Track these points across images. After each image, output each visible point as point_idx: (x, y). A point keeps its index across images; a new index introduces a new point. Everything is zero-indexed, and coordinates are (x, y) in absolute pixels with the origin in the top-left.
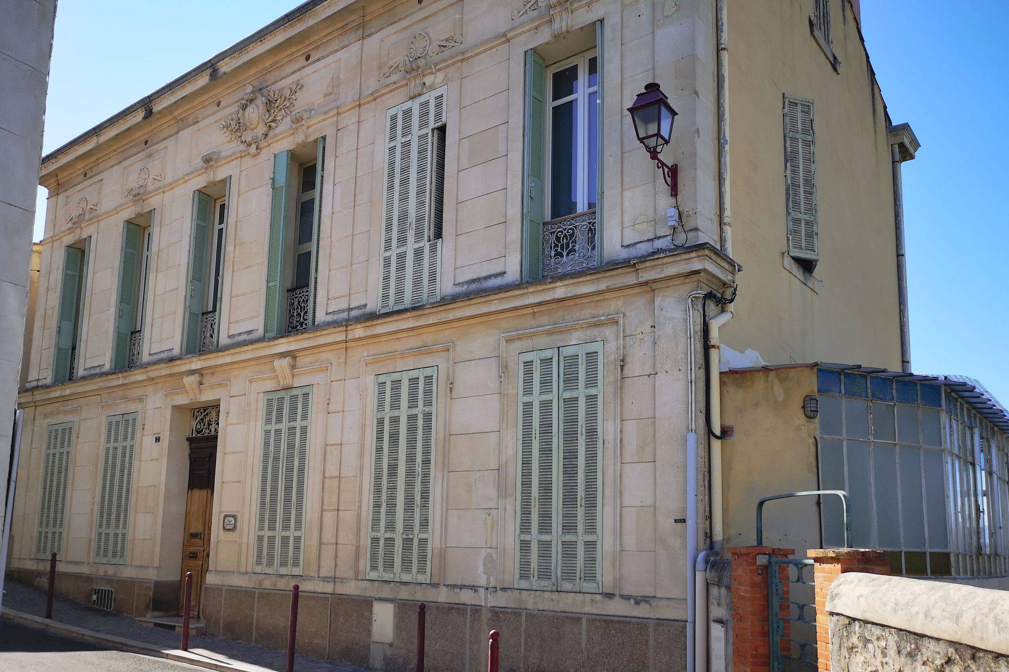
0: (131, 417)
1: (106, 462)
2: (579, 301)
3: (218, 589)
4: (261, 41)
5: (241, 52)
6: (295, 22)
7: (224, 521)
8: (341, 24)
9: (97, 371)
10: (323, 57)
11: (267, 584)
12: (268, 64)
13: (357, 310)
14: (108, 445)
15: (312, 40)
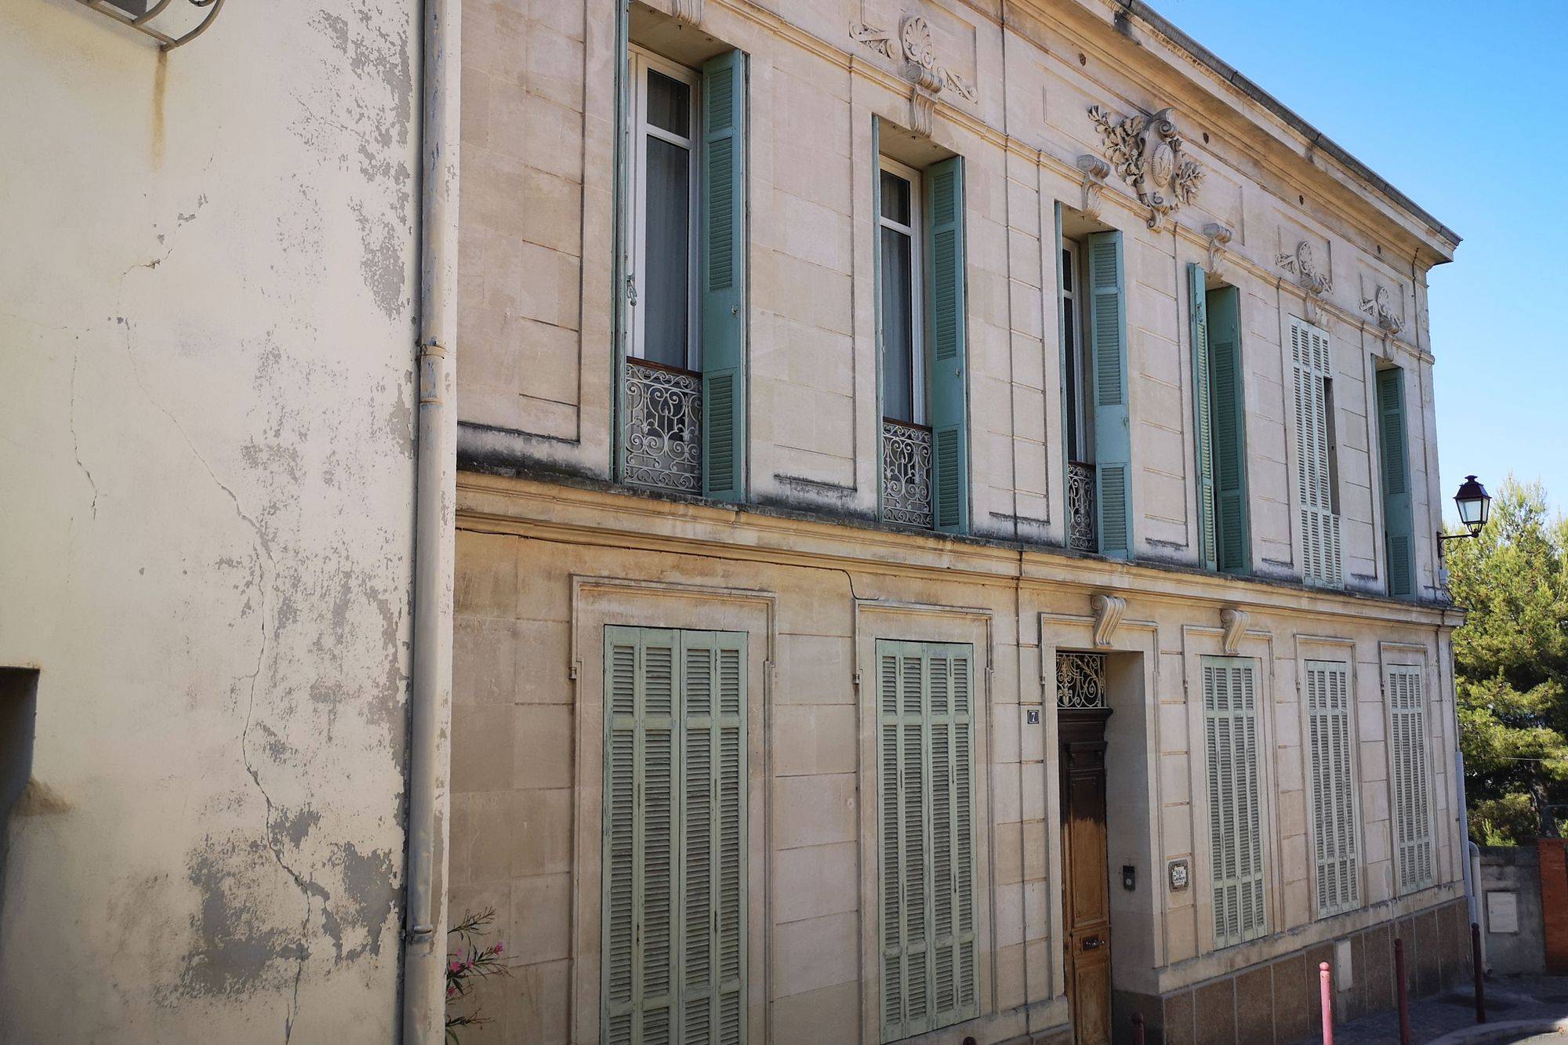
0: (951, 654)
1: (890, 763)
2: (1408, 626)
3: (1183, 995)
4: (1195, 61)
5: (1168, 42)
6: (1234, 89)
7: (1171, 875)
8: (1248, 142)
9: (831, 499)
10: (1226, 161)
11: (1240, 962)
12: (1168, 88)
13: (1286, 568)
14: (890, 719)
15: (1220, 123)
